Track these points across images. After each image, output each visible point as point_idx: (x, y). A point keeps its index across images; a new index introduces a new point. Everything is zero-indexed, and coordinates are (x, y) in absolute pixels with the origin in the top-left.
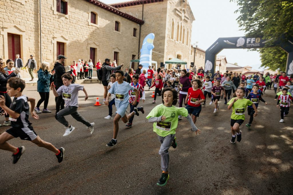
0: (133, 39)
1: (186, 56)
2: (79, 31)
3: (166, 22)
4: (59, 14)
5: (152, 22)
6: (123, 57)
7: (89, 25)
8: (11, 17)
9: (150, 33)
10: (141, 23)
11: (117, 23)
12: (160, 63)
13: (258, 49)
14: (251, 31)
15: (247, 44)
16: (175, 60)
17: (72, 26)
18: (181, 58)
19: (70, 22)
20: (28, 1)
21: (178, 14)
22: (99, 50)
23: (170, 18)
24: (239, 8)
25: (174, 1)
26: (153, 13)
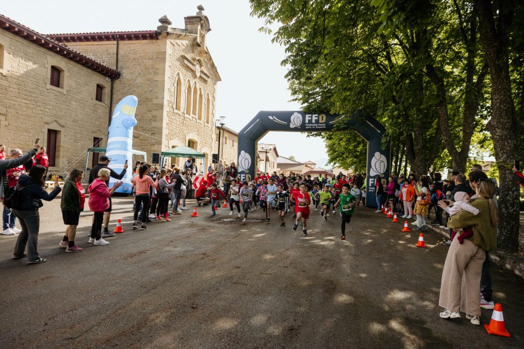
0: (95, 105)
1: (206, 143)
3: (164, 77)
5: (137, 77)
6: (72, 141)
10: (114, 75)
11: (56, 70)
12: (152, 155)
15: (306, 125)
18: (197, 146)
21: (188, 67)
22: (7, 125)
23: (173, 72)
24: (289, 57)
25: (179, 42)
26: (138, 59)
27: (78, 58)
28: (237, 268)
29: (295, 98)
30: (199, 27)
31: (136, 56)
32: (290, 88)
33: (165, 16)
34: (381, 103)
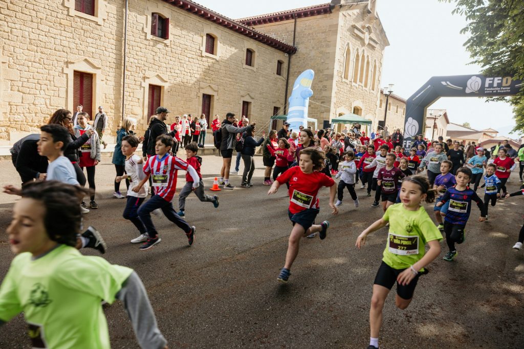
0: (276, 79)
1: (370, 110)
2: (185, 66)
3: (335, 49)
4: (154, 39)
5: (311, 50)
7: (202, 57)
8: (80, 46)
9: (306, 69)
10: (291, 51)
11: (250, 52)
12: (323, 122)
14: (494, 65)
15: (486, 89)
16: (349, 116)
17: (174, 59)
18: (361, 113)
19: (171, 52)
20: (108, 19)
21: (357, 36)
22: (218, 99)
23: (343, 43)
24: (470, 24)
25: (350, 12)
26: (312, 34)
27: (266, 40)
31: (310, 31)
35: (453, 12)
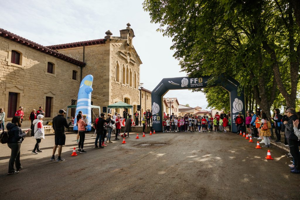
0: (72, 82)
1: (135, 99)
3: (109, 64)
5: (95, 65)
6: (60, 102)
7: (9, 66)
9: (87, 75)
11: (50, 64)
12: (103, 108)
13: (202, 89)
15: (191, 85)
16: (121, 103)
18: (129, 101)
21: (122, 57)
22: (24, 95)
23: (114, 61)
24: (175, 44)
25: (117, 44)
26: (95, 55)
27: (62, 57)
28: (141, 179)
29: (184, 69)
30: (128, 35)
31: (94, 53)
32: (180, 64)
33: (109, 31)
34: (235, 67)
35: (164, 35)
